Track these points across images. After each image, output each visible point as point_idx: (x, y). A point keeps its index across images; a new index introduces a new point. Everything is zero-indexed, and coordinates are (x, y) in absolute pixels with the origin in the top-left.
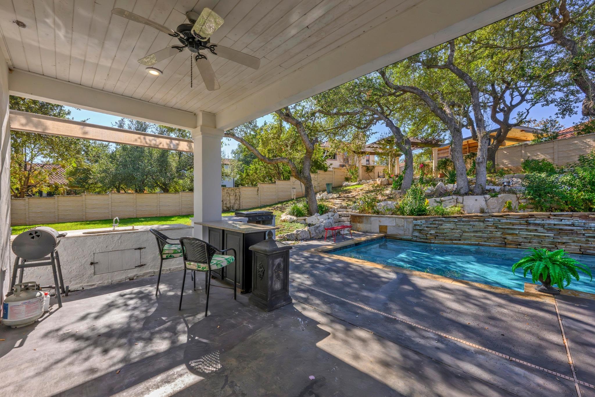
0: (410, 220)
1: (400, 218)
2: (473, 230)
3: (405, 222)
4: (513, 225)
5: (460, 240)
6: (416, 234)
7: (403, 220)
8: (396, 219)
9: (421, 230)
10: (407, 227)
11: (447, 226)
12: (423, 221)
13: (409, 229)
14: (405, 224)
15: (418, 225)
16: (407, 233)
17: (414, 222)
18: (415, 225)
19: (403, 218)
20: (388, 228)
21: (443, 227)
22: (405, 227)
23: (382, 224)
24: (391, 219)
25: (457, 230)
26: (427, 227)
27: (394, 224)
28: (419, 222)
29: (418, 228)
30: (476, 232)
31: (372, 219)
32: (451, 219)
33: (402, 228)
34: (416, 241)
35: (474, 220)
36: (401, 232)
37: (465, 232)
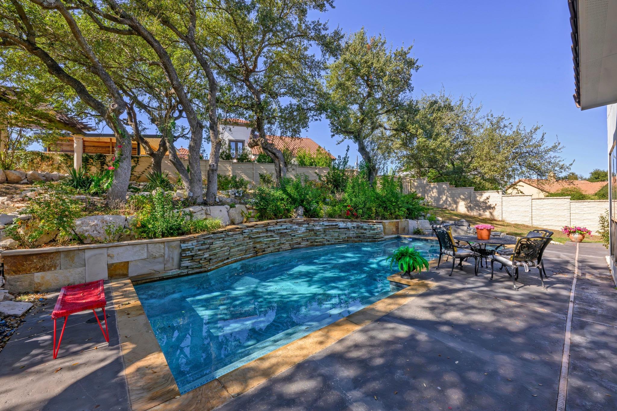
0: (174, 244)
1: (159, 243)
2: (236, 244)
3: (167, 249)
4: (259, 233)
5: (228, 259)
6: (186, 263)
7: (162, 246)
8: (149, 245)
9: (193, 256)
10: (169, 256)
11: (218, 244)
12: (194, 242)
13: (173, 258)
14: (167, 252)
15: (189, 250)
16: (169, 265)
17: (182, 245)
18: (184, 250)
19: (163, 242)
20: (131, 265)
21: (214, 246)
22: (166, 257)
23: (115, 261)
24: (138, 248)
25: (225, 247)
26: (199, 250)
27: (145, 256)
28: (189, 245)
29: (188, 253)
30: (238, 245)
31: (88, 254)
32: (219, 235)
33: (161, 259)
34: (188, 275)
35: (237, 232)
36: (159, 267)
37: (231, 248)
